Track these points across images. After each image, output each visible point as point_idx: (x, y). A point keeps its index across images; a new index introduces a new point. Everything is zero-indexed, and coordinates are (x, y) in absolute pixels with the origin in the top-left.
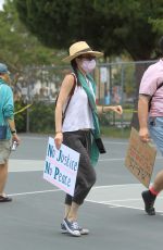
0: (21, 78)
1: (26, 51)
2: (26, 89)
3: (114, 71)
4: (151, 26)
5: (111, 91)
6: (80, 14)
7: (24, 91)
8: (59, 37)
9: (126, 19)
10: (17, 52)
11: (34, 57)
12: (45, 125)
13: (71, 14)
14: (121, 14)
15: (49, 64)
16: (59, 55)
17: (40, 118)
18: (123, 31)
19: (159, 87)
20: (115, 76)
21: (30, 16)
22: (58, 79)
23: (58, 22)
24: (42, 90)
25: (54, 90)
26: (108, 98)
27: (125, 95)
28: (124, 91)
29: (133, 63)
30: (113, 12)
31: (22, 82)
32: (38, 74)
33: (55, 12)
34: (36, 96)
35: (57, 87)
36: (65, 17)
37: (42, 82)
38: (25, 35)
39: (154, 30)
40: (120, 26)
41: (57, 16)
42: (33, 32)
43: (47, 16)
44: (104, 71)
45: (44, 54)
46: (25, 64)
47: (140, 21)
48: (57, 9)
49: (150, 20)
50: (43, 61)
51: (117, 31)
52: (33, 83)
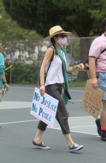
0: (6, 49)
1: (10, 31)
2: (9, 55)
4: (90, 14)
6: (44, 7)
7: (8, 57)
8: (31, 22)
9: (74, 10)
10: (4, 31)
11: (14, 35)
12: (22, 79)
13: (38, 6)
14: (71, 6)
15: (24, 39)
16: (31, 33)
17: (18, 74)
18: (72, 18)
19: (102, 52)
21: (12, 8)
22: (30, 49)
23: (30, 12)
24: (19, 56)
25: (28, 56)
27: (73, 59)
28: (73, 57)
29: (79, 39)
30: (66, 6)
31: (7, 51)
32: (17, 45)
33: (28, 5)
34: (16, 59)
35: (29, 54)
36: (35, 9)
37: (20, 51)
38: (9, 20)
39: (92, 17)
40: (70, 14)
41: (30, 9)
42: (14, 18)
43: (23, 8)
45: (21, 33)
46: (8, 40)
47: (83, 11)
48: (30, 4)
49: (89, 11)
50: (20, 37)
51: (68, 18)
52: (14, 51)
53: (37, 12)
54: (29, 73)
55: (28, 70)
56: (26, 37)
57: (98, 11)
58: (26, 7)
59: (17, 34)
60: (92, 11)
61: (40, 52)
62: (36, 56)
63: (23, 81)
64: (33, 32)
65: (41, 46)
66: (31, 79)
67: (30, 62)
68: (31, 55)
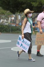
3: (22, 16)
5: (21, 22)
6: (13, 1)
8: (7, 7)
9: (25, 3)
12: (4, 31)
14: (24, 1)
17: (2, 29)
19: (42, 20)
20: (22, 18)
22: (7, 18)
23: (7, 3)
24: (3, 21)
25: (6, 21)
26: (20, 24)
32: (2, 17)
34: (1, 23)
36: (9, 2)
37: (3, 19)
39: (33, 5)
44: (19, 16)
47: (29, 3)
50: (3, 14)
51: (23, 6)
53: (10, 3)
54: (7, 28)
55: (6, 27)
56: (5, 13)
57: (35, 3)
58: (5, 1)
59: (2, 12)
60: (33, 3)
61: (11, 20)
62: (10, 21)
63: (4, 32)
64: (8, 12)
65: (12, 17)
66: (8, 31)
67: (7, 24)
68: (8, 21)
